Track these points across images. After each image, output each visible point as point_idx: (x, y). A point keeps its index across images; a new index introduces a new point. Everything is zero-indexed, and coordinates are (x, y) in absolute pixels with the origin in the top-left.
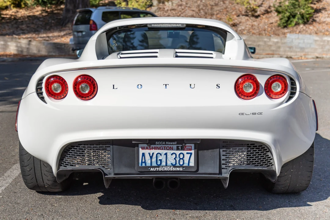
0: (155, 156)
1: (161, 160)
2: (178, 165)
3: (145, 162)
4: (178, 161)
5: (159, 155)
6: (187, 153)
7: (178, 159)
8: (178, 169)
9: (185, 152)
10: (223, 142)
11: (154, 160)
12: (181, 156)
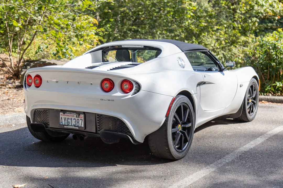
0: (66, 120)
1: (69, 122)
2: (76, 125)
3: (62, 122)
4: (76, 123)
5: (68, 119)
6: (81, 119)
7: (76, 122)
8: (76, 128)
9: (79, 119)
10: (97, 115)
11: (66, 122)
12: (78, 121)
